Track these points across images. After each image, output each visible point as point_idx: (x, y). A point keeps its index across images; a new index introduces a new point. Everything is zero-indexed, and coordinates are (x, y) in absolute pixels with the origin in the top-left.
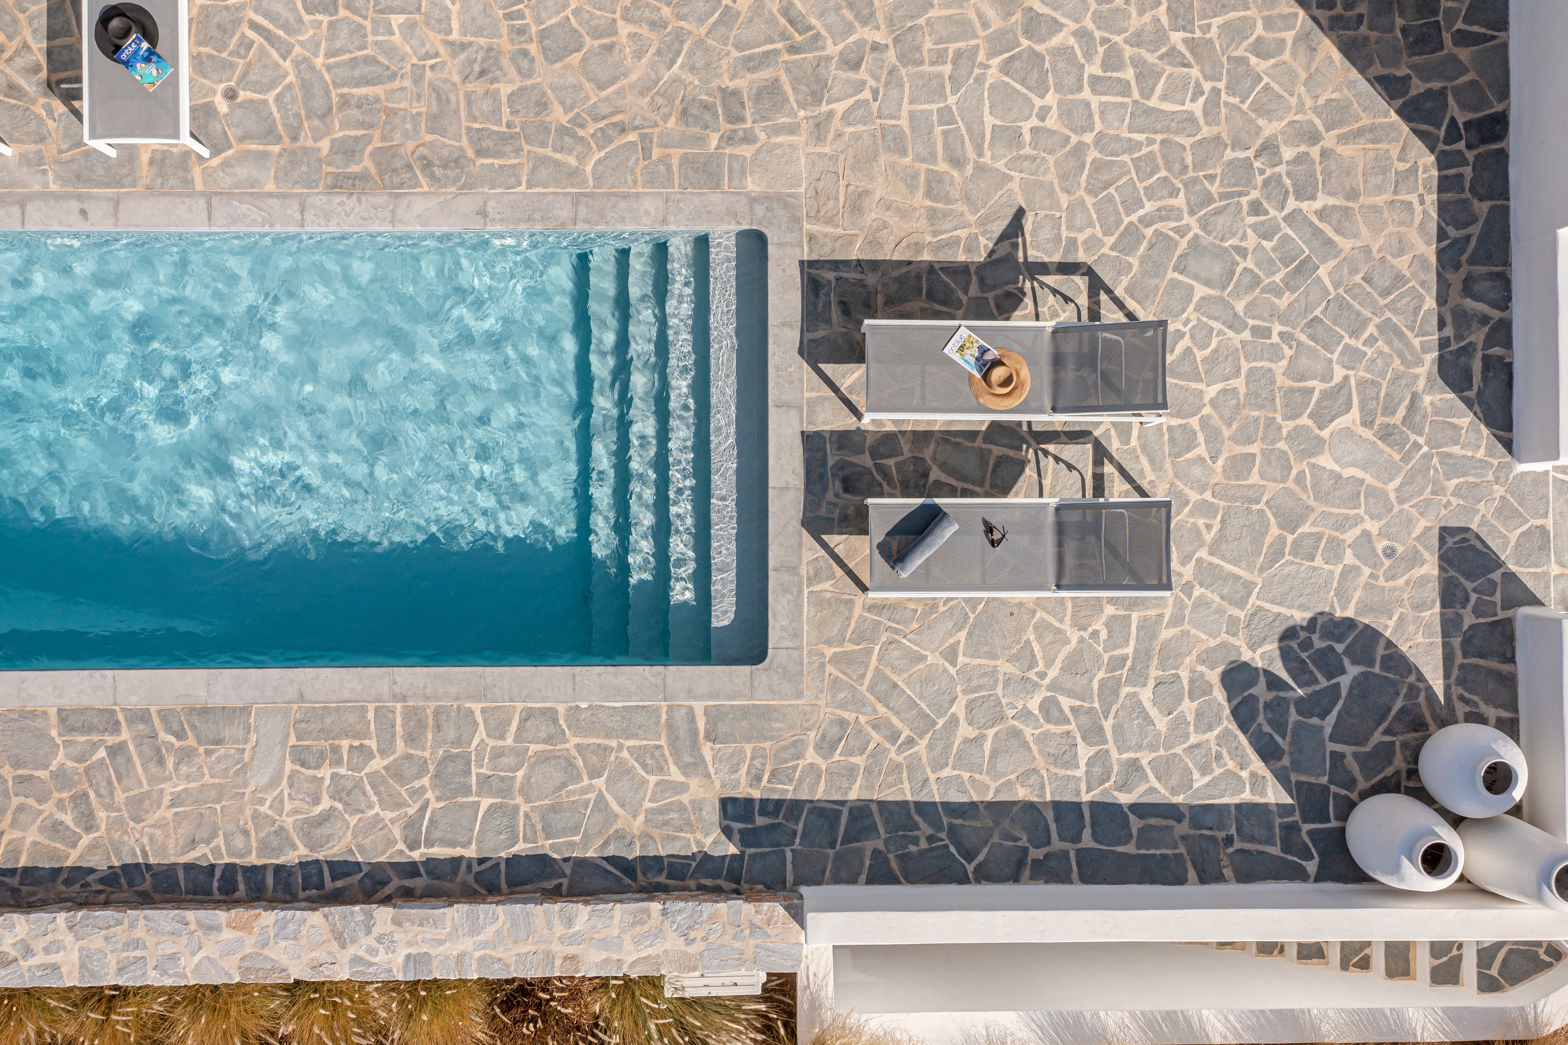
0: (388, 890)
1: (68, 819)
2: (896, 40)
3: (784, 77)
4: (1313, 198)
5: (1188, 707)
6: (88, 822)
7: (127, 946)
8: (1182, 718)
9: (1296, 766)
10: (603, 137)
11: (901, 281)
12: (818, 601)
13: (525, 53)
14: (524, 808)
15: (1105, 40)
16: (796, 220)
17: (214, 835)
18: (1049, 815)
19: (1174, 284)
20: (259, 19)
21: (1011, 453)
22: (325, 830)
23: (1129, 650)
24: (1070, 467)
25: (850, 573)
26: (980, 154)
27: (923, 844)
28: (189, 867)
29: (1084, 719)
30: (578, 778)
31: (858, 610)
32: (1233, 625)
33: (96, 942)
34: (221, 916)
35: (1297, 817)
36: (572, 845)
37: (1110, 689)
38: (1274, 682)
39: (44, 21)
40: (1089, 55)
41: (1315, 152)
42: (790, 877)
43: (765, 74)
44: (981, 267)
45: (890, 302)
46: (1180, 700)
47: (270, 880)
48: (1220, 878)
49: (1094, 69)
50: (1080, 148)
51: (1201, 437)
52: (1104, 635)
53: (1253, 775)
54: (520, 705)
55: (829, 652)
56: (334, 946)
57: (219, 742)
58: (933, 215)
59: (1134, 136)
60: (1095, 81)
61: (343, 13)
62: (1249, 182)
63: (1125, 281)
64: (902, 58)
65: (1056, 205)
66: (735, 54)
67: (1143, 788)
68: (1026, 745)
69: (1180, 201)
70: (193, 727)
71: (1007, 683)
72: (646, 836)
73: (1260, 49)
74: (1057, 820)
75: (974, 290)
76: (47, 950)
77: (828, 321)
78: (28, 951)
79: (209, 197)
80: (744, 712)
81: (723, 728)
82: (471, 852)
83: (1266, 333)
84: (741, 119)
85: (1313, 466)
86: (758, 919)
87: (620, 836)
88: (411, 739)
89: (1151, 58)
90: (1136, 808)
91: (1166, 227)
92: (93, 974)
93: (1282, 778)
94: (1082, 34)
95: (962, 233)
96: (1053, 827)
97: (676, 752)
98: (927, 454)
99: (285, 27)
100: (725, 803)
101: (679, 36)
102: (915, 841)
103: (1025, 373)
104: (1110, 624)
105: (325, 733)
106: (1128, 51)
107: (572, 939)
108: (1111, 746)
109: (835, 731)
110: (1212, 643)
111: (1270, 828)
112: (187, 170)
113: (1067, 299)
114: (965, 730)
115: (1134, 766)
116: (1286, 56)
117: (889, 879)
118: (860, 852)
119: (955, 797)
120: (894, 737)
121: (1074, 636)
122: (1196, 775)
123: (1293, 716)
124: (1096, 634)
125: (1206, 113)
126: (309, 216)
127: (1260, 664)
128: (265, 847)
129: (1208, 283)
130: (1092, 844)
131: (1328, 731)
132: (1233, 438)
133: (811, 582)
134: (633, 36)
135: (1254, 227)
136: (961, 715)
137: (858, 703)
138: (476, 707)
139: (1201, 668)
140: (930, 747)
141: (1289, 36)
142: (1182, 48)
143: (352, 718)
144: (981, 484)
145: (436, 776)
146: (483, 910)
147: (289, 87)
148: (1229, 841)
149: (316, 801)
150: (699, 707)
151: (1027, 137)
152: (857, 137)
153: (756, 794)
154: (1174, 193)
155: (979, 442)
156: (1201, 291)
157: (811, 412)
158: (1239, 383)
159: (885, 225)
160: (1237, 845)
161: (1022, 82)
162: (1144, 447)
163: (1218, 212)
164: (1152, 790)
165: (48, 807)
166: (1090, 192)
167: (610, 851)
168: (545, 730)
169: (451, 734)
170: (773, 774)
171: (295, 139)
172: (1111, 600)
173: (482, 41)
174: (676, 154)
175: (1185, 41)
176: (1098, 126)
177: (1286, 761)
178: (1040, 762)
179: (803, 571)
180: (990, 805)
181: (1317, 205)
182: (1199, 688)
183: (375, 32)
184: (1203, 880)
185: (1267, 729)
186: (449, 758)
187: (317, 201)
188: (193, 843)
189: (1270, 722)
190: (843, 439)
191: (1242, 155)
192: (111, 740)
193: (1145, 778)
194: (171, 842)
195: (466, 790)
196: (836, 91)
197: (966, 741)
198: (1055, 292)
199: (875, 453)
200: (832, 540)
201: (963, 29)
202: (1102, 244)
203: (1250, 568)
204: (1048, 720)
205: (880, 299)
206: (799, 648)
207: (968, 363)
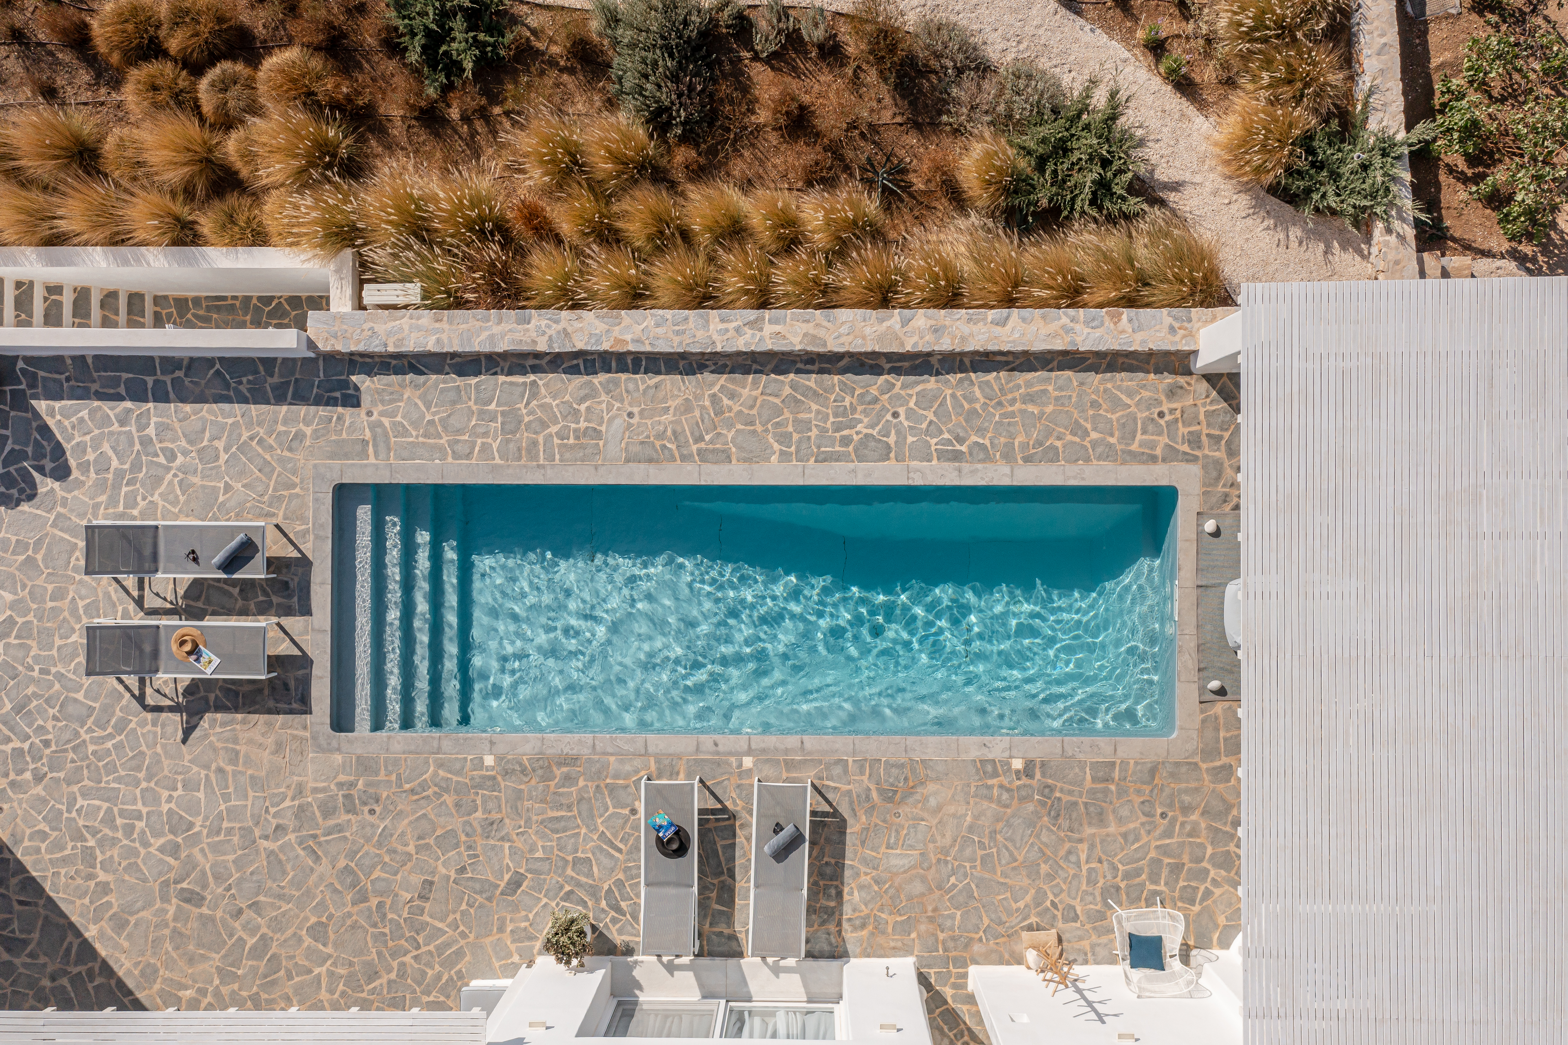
0: (548, 358)
1: (726, 401)
2: (254, 842)
3: (320, 820)
4: (14, 749)
5: (91, 456)
6: (714, 398)
7: (684, 332)
8: (94, 451)
9: (28, 422)
10: (424, 786)
11: (254, 702)
12: (303, 520)
13: (467, 835)
14: (471, 403)
15: (133, 841)
16: (314, 738)
17: (645, 391)
18: (172, 395)
19: (95, 700)
20: (617, 855)
21: (192, 603)
22: (582, 393)
23: (124, 489)
24: (157, 595)
25: (285, 535)
26: (207, 776)
27: (244, 380)
28: (658, 373)
29: (150, 449)
30: (440, 420)
31: (281, 514)
32: (64, 502)
33: (700, 335)
34: (632, 348)
35: (29, 392)
36: (445, 382)
37: (136, 467)
38: (41, 470)
39: (737, 854)
40: (143, 832)
41: (12, 776)
42: (321, 363)
43: (331, 822)
44: (207, 710)
45: (260, 691)
46: (95, 460)
47: (614, 364)
48: (73, 358)
49: (140, 825)
50: (149, 779)
51: (81, 612)
52: (139, 498)
53: (53, 417)
54: (474, 462)
55: (297, 490)
56: (569, 330)
57: (642, 443)
58: (236, 741)
59: (117, 786)
60: (139, 818)
61: (570, 858)
62: (50, 758)
63: (124, 702)
64: (251, 831)
65: (164, 746)
66: (348, 834)
67: (118, 410)
68: (185, 436)
69: (91, 748)
70: (656, 451)
71: (195, 471)
72: (402, 386)
73: (43, 836)
74: (167, 393)
75: (212, 697)
76: (727, 330)
77: (296, 679)
78: (737, 330)
79: (646, 754)
80: (346, 456)
81: (358, 448)
82: (502, 378)
83: (42, 672)
84: (344, 796)
85: (16, 594)
86: (333, 341)
87: (417, 387)
88: (535, 443)
89: (107, 831)
90: (122, 399)
91: (99, 733)
92: (702, 316)
93: (36, 415)
94: (146, 844)
95: (218, 730)
96: (170, 388)
97: (386, 434)
98: (240, 603)
99: (602, 850)
100: (358, 405)
101: (379, 845)
102: (249, 382)
103: (174, 647)
104: (135, 505)
105: (583, 447)
106: (120, 835)
107: (437, 331)
108: (136, 435)
109: (295, 444)
110: (76, 493)
111: (44, 387)
112: (658, 769)
113: (158, 691)
114: (220, 445)
115: (122, 423)
116: (28, 832)
117: (263, 360)
118: (281, 376)
119: (226, 406)
120: (261, 442)
121: (156, 497)
122: (86, 417)
123: (30, 450)
124: (144, 499)
125: (75, 799)
126: (590, 742)
127: (49, 480)
128: (617, 384)
129: (76, 700)
130: (147, 378)
131: (10, 442)
132: (62, 610)
133: (308, 531)
134: (407, 845)
135: (48, 733)
136: (222, 453)
137: (281, 460)
138: (498, 461)
139: (83, 478)
140: (240, 435)
141: (26, 843)
142: (88, 836)
143: (567, 455)
144: (209, 586)
145: (520, 422)
146: (487, 349)
147: (601, 816)
148: (68, 379)
149: (588, 409)
150: (372, 460)
151: (180, 785)
152: (278, 786)
153: (340, 409)
154: (94, 753)
155: (210, 609)
156: (80, 696)
157: (306, 627)
158: (58, 642)
159: (263, 735)
160: (63, 377)
161: (181, 817)
162: (114, 605)
163: (69, 741)
164: (112, 409)
165: (736, 408)
166: (142, 753)
167: (422, 378)
168: (458, 448)
169: (511, 446)
170: (330, 420)
171: (598, 787)
172: (134, 518)
173: (492, 842)
174: (382, 776)
175: (86, 840)
176: (138, 791)
177: (34, 425)
178: (177, 425)
179: (312, 537)
180: (206, 402)
181: (11, 745)
182: (84, 467)
183: (552, 847)
184: (83, 357)
185: (45, 443)
186: (513, 433)
187: (586, 751)
188: (656, 387)
189: (43, 447)
190: (288, 612)
191: (54, 774)
192: (702, 445)
193: (116, 416)
194: (669, 387)
195: (503, 413)
196: (289, 813)
197: (219, 438)
198: (165, 696)
199: (270, 603)
200: (295, 554)
201: (216, 848)
202: (138, 724)
203: (54, 536)
204: (172, 450)
205: (266, 692)
206: (315, 492)
207: (207, 654)
